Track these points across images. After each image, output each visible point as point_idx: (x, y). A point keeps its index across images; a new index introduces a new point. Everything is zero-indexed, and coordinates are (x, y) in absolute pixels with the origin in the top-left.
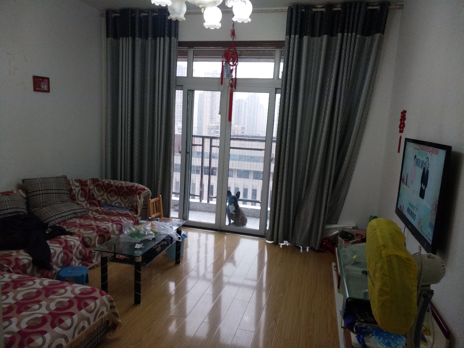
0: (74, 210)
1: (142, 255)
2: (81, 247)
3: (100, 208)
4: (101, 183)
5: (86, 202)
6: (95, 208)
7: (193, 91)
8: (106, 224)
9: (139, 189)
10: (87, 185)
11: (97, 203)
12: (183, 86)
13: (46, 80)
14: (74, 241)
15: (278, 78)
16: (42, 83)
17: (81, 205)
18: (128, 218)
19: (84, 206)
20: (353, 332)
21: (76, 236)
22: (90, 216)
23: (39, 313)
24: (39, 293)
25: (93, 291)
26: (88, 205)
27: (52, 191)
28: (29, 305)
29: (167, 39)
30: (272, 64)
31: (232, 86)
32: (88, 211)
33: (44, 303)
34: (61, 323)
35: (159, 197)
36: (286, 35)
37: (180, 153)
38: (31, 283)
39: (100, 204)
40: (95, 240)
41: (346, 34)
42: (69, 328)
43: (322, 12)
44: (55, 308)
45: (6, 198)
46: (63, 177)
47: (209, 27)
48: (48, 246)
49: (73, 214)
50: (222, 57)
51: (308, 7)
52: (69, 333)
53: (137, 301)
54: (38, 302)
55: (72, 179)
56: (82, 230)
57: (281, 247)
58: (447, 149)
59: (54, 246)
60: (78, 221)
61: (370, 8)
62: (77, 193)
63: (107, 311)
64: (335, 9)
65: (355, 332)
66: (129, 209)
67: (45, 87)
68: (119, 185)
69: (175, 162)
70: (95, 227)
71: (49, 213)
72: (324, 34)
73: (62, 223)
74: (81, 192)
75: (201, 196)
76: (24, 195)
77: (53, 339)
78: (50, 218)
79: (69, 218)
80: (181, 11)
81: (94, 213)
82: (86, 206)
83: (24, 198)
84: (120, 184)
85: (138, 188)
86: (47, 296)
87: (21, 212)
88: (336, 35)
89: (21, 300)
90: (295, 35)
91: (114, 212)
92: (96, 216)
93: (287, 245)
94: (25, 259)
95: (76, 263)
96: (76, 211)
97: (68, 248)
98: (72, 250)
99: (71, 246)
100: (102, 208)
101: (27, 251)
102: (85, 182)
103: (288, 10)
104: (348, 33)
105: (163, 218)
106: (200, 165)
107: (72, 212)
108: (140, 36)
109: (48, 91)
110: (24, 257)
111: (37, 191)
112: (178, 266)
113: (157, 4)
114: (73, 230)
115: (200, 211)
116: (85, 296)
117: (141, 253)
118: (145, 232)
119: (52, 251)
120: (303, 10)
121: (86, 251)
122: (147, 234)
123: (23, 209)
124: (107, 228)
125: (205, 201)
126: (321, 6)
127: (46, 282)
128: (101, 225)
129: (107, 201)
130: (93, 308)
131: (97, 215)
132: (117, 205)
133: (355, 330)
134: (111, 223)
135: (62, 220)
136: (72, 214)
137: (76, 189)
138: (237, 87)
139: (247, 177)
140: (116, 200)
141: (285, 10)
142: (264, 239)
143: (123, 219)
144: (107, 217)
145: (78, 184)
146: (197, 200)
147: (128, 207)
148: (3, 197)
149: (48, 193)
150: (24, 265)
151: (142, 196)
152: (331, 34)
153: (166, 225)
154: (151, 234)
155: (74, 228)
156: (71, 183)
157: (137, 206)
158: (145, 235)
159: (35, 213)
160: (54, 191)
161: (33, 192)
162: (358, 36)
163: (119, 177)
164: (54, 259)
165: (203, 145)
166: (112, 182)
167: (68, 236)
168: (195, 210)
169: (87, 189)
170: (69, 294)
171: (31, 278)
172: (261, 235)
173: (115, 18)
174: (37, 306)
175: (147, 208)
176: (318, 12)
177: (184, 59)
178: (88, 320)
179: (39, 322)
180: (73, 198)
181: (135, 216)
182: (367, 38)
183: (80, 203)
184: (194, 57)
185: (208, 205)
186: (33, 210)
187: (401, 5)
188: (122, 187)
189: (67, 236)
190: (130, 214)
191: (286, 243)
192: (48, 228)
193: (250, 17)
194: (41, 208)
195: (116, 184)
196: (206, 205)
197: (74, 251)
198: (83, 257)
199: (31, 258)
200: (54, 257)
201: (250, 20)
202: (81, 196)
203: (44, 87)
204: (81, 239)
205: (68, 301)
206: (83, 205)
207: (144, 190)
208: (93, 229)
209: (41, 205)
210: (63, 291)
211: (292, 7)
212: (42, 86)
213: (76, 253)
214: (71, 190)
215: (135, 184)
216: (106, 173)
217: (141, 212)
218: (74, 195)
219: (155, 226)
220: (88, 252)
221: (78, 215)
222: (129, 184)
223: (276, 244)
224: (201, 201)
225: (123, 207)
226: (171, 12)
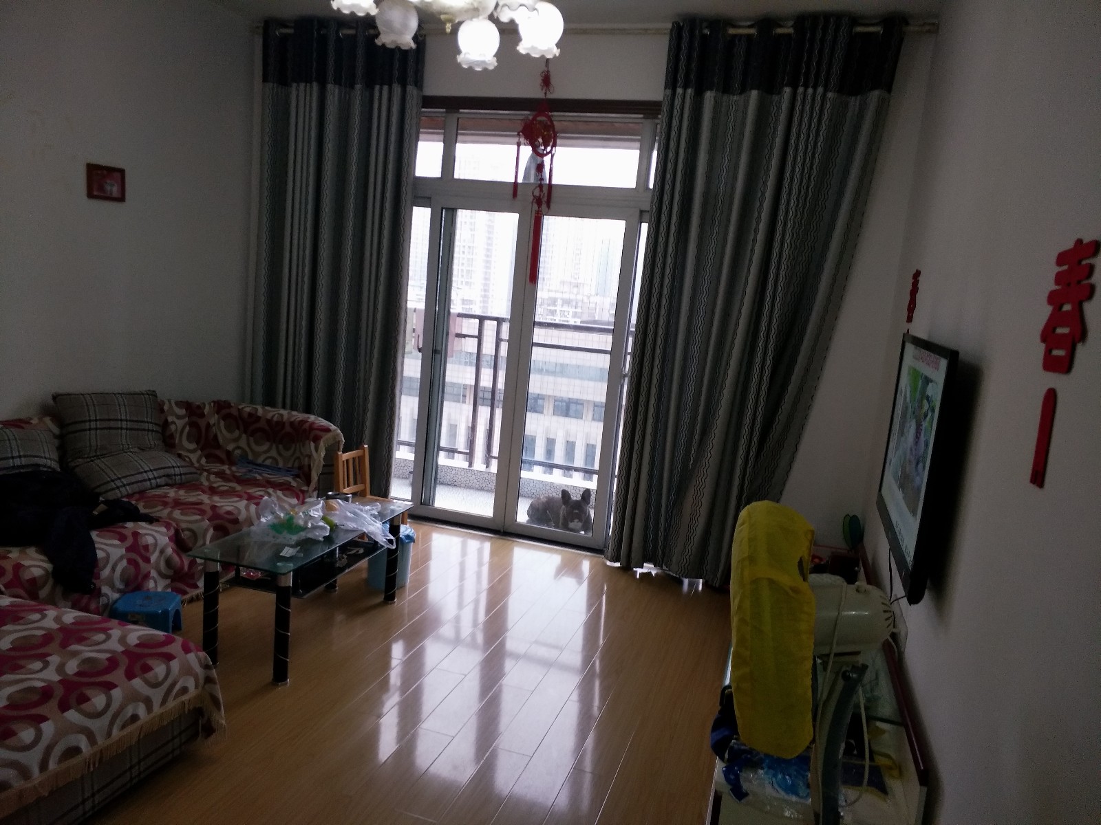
0: (166, 468)
1: (293, 571)
2: (169, 551)
3: (230, 469)
4: (234, 412)
5: (199, 452)
6: (217, 467)
7: (452, 212)
8: (233, 502)
9: (317, 429)
10: (202, 415)
11: (223, 456)
12: (430, 198)
13: (117, 175)
14: (157, 537)
15: (648, 188)
16: (108, 181)
17: (187, 459)
18: (287, 492)
19: (194, 460)
20: (722, 758)
21: (161, 526)
22: (201, 484)
23: (39, 679)
24: (48, 638)
25: (169, 641)
26: (203, 461)
27: (119, 424)
28: (22, 662)
29: (397, 89)
30: (636, 153)
31: (539, 201)
32: (199, 472)
33: (54, 660)
34: (82, 704)
35: (364, 449)
36: (665, 88)
37: (420, 351)
38: (36, 616)
39: (230, 459)
40: (204, 537)
41: (801, 90)
42: (99, 715)
43: (749, 36)
44: (76, 670)
45: (11, 432)
46: (148, 394)
47: (471, 65)
48: (92, 543)
49: (164, 476)
50: (518, 135)
51: (718, 24)
52: (96, 725)
53: (280, 674)
54: (42, 657)
55: (169, 401)
56: (177, 514)
57: (638, 577)
58: (952, 356)
59: (105, 544)
60: (172, 493)
61: (860, 29)
62: (179, 429)
63: (196, 687)
64: (780, 31)
65: (725, 760)
66: (292, 473)
67: (115, 190)
68: (275, 419)
69: (406, 373)
70: (208, 509)
71: (108, 471)
72: (752, 88)
73: (137, 496)
74: (187, 429)
75: (470, 456)
76: (56, 430)
77: (59, 735)
78: (108, 482)
79: (154, 485)
80: (405, 26)
81: (212, 477)
82: (198, 461)
83: (56, 437)
84: (276, 416)
85: (315, 426)
86: (64, 645)
87: (45, 466)
88: (780, 93)
89: (7, 650)
90: (685, 87)
91: (258, 477)
92: (215, 485)
93: (654, 573)
94: (34, 566)
95: (156, 585)
96: (172, 471)
97: (138, 550)
98: (148, 555)
99: (146, 547)
100: (234, 468)
101: (44, 550)
102: (198, 407)
103: (672, 30)
104: (806, 86)
105: (369, 496)
106: (473, 383)
107: (162, 472)
108: (337, 81)
109: (121, 199)
110: (35, 564)
111: (84, 422)
112: (389, 606)
113: (346, 12)
114: (158, 511)
115: (468, 487)
116: (147, 651)
117: (291, 566)
118: (306, 523)
119: (100, 554)
120: (707, 32)
121: (181, 558)
122: (310, 525)
123: (50, 459)
124: (235, 512)
125: (479, 465)
126: (749, 23)
127: (70, 616)
128: (222, 504)
129: (247, 455)
130: (161, 678)
131: (218, 483)
132: (268, 462)
133: (726, 756)
134: (245, 502)
135: (137, 490)
136: (159, 477)
137: (178, 423)
138: (552, 205)
139: (579, 416)
140: (266, 452)
141: (666, 29)
142: (600, 557)
143: (276, 493)
144: (238, 488)
145: (182, 412)
146: (459, 462)
147: (292, 467)
148: (7, 430)
149: (110, 428)
150: (33, 581)
151: (322, 444)
152: (769, 88)
153: (362, 510)
154: (322, 528)
155: (160, 508)
156: (166, 408)
157: (309, 466)
158: (305, 528)
159: (77, 470)
160: (124, 424)
161: (76, 423)
162: (830, 95)
163: (280, 399)
164: (106, 573)
165: (479, 337)
166: (260, 411)
167: (143, 524)
168: (453, 484)
169: (202, 423)
170: (114, 645)
171: (38, 607)
172: (596, 547)
173: (285, 38)
174: (37, 665)
175: (333, 473)
176: (741, 36)
177: (435, 136)
178: (148, 702)
179: (35, 697)
180: (169, 443)
181: (305, 488)
182: (853, 99)
183: (183, 453)
184: (459, 132)
185: (486, 476)
186: (73, 464)
187: (934, 24)
188: (281, 424)
189: (140, 523)
190: (294, 484)
191: (649, 568)
192: (100, 504)
193: (558, 45)
194: (92, 461)
195: (269, 416)
196: (482, 476)
197: (153, 558)
198: (175, 572)
199: (49, 566)
200: (105, 567)
201: (556, 52)
202: (189, 439)
203: (111, 191)
204: (172, 532)
205: (108, 659)
206: (190, 460)
207: (328, 430)
208: (202, 512)
209: (93, 454)
210: (101, 637)
211: (681, 24)
212: (108, 188)
213: (157, 562)
214: (166, 424)
215: (309, 418)
216: (252, 391)
217: (319, 480)
218: (172, 436)
219: (336, 510)
220: (186, 563)
221: (175, 480)
222: (298, 416)
223: (627, 569)
224: (470, 465)
225: (280, 469)
226: (384, 29)
